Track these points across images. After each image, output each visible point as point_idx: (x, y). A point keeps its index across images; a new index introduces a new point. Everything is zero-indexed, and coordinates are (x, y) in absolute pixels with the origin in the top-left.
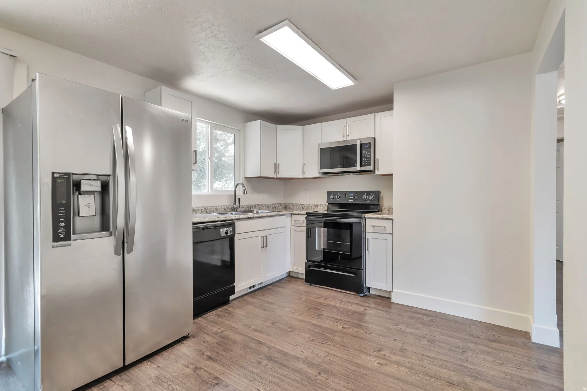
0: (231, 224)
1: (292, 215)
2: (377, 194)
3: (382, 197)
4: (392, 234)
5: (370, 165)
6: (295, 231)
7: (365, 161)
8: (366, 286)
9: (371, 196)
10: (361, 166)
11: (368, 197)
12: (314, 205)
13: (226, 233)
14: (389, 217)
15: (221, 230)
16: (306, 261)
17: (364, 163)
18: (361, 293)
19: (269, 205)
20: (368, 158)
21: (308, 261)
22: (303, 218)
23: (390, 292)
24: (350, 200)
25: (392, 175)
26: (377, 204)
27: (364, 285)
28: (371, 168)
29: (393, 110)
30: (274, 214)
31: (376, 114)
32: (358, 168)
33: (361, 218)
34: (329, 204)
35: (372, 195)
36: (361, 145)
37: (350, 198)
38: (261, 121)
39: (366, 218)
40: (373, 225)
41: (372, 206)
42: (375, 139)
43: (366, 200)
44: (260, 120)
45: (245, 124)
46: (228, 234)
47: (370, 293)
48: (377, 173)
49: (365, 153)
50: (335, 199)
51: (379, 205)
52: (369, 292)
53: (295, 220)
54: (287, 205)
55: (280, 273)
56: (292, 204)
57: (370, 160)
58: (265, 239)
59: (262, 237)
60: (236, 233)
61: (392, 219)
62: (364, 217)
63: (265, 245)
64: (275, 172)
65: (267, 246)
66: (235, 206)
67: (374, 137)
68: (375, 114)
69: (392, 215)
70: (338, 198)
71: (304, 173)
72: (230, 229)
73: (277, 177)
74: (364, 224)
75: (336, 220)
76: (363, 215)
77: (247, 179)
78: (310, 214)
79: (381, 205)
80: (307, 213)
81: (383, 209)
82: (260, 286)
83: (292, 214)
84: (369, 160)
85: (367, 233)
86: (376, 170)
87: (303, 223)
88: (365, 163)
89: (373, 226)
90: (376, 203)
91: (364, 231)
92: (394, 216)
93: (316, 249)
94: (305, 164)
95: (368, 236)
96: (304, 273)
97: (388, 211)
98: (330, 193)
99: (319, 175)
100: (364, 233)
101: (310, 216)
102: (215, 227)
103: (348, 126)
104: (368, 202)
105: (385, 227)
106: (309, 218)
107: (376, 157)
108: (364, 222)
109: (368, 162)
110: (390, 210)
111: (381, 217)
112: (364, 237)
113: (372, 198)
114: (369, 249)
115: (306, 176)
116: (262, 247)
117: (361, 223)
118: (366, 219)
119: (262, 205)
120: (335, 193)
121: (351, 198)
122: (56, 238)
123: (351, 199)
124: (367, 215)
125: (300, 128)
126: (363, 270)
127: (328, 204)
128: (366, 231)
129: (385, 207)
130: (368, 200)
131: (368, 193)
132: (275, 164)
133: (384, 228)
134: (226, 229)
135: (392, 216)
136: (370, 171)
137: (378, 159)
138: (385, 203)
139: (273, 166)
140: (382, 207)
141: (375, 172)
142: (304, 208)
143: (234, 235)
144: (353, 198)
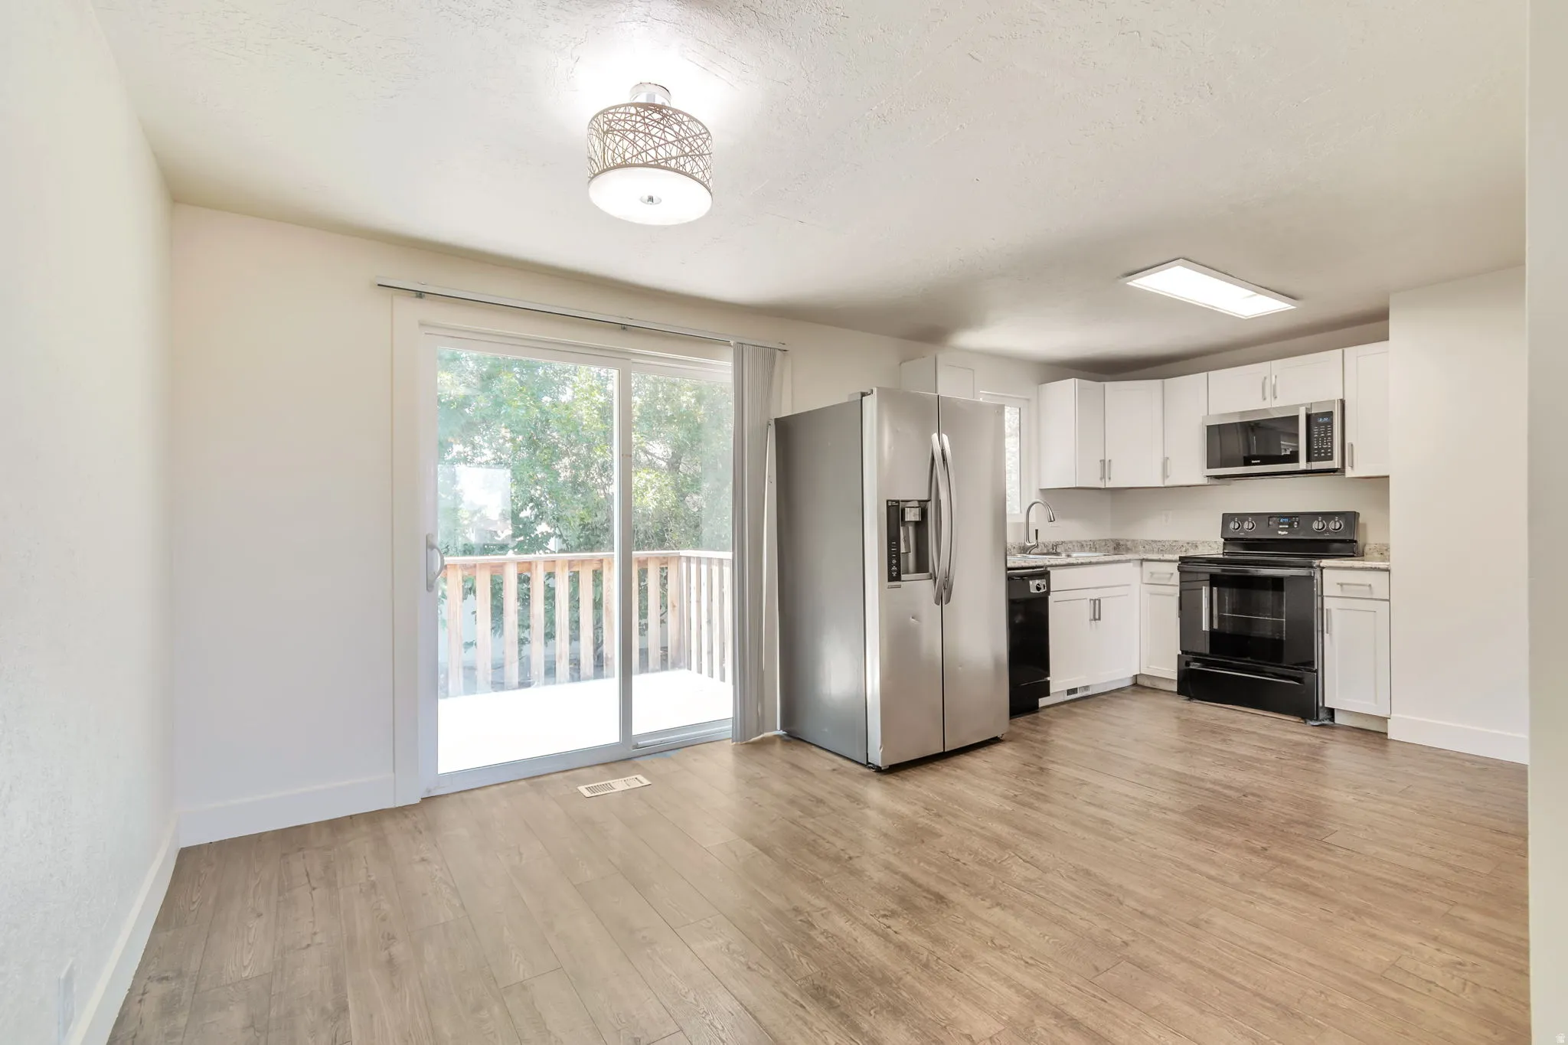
0: (1044, 574)
1: (1144, 563)
2: (1351, 518)
3: (1365, 525)
4: (1389, 600)
5: (1331, 458)
6: (1151, 594)
7: (1318, 449)
8: (1326, 706)
9: (1335, 522)
10: (1309, 459)
11: (1328, 525)
12: (1188, 543)
13: (1038, 589)
14: (1382, 565)
15: (1031, 582)
16: (1180, 653)
17: (1316, 455)
18: (1311, 720)
19: (1084, 544)
20: (1327, 444)
21: (1182, 653)
22: (1173, 568)
23: (1385, 719)
24: (1280, 532)
25: (1388, 477)
26: (1350, 540)
27: (1320, 704)
28: (1335, 463)
29: (1388, 339)
30: (1107, 558)
31: (1346, 350)
32: (1302, 464)
33: (1312, 567)
34: (1226, 539)
35: (1338, 521)
36: (1308, 417)
37: (1281, 526)
38: (1077, 380)
39: (1324, 568)
40: (1340, 582)
41: (1336, 545)
42: (1343, 402)
43: (1319, 531)
44: (1073, 379)
45: (1040, 386)
46: (1041, 591)
47: (1336, 722)
48: (1349, 473)
49: (1319, 434)
50: (1243, 530)
51: (1356, 542)
52: (1333, 721)
53: (1151, 573)
54: (1121, 543)
55: (1120, 674)
56: (1133, 541)
57: (1332, 448)
58: (1096, 603)
59: (1091, 600)
60: (1052, 590)
61: (1388, 570)
62: (1319, 566)
63: (1096, 617)
64: (1103, 477)
65: (1099, 619)
66: (1029, 544)
67: (1342, 398)
68: (1343, 351)
69: (1389, 561)
70: (1250, 527)
71: (1165, 475)
72: (1042, 582)
73: (1107, 486)
74: (1319, 579)
75: (1247, 571)
76: (1316, 562)
77: (1044, 492)
78: (1186, 560)
79: (1360, 543)
80: (1181, 558)
81: (1367, 549)
82: (1085, 694)
83: (1143, 560)
84: (1327, 448)
85: (1325, 598)
86: (1348, 468)
87: (1171, 577)
88: (1319, 453)
89: (1341, 585)
90: (1348, 537)
91: (1319, 593)
92: (1392, 564)
93: (1204, 629)
94: (1168, 458)
95: (1328, 604)
96: (1175, 677)
97: (1380, 556)
98: (1227, 518)
99: (1205, 481)
100: (1319, 598)
101: (1187, 562)
102: (1022, 577)
103: (1276, 377)
104: (1327, 536)
105: (1370, 585)
106: (1187, 568)
107: (1347, 441)
108: (1318, 576)
109: (1326, 453)
110: (1384, 552)
111: (1361, 566)
112: (1320, 606)
113: (1337, 527)
114: (1331, 631)
115: (1168, 483)
116: (1091, 620)
117: (1311, 578)
118: (1324, 570)
119: (1071, 542)
120: (1242, 517)
121: (1284, 526)
122: (891, 579)
123: (1283, 529)
124: (1325, 563)
125: (1156, 383)
126: (1316, 671)
127: (1223, 540)
128: (1324, 594)
129: (1372, 546)
130: (1328, 530)
131: (1328, 516)
132: (1103, 461)
133: (1368, 588)
134: (1037, 582)
135: (1388, 564)
136: (1334, 471)
137: (1352, 445)
138: (1370, 536)
139: (1099, 465)
140: (1365, 545)
141: (1344, 472)
142: (1164, 549)
143: (1048, 592)
144: (1287, 526)
